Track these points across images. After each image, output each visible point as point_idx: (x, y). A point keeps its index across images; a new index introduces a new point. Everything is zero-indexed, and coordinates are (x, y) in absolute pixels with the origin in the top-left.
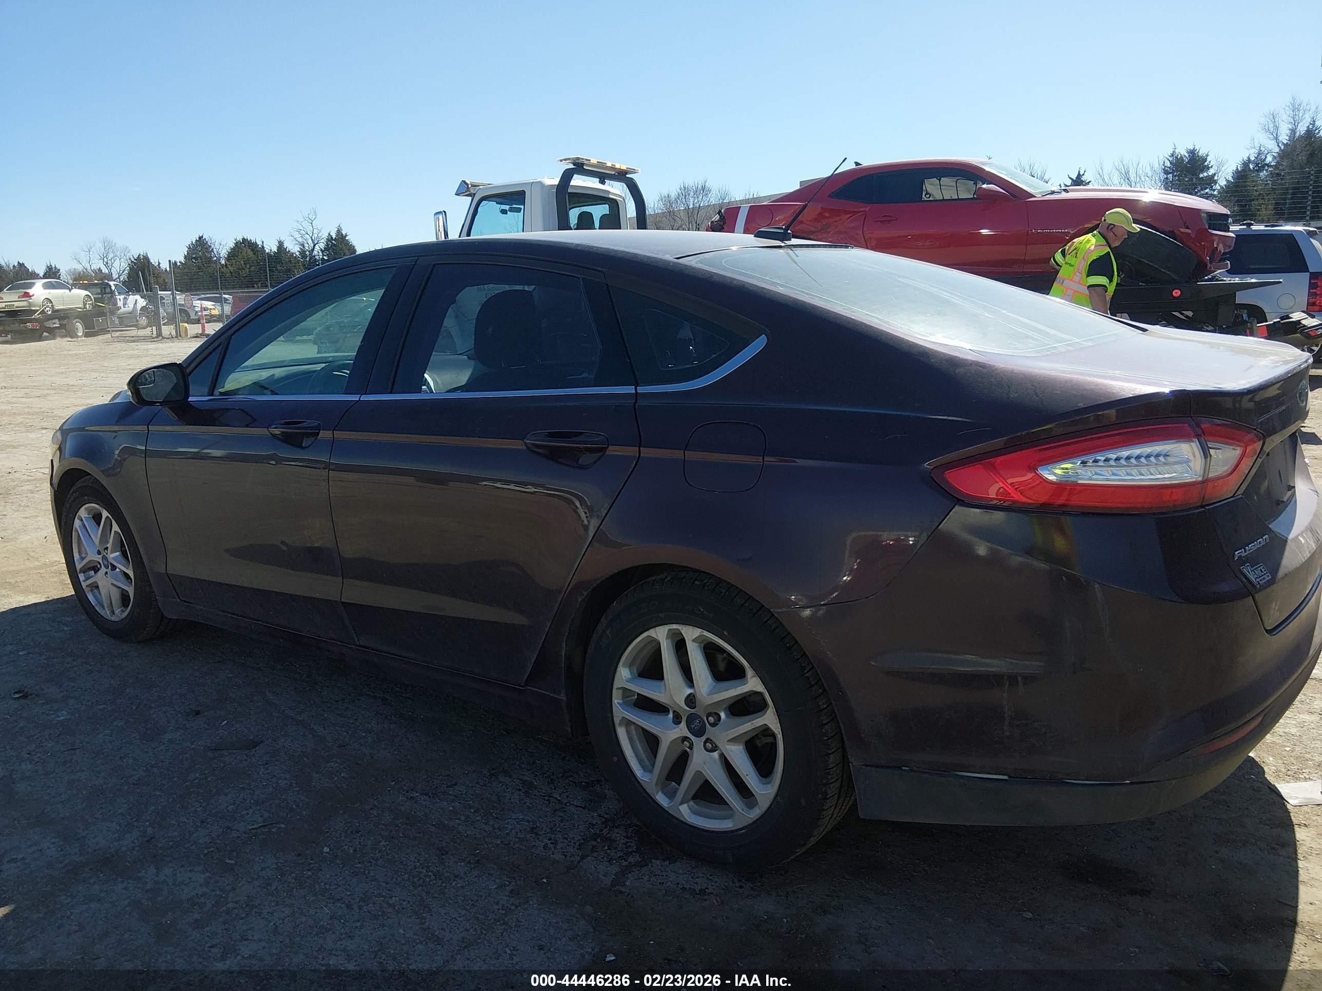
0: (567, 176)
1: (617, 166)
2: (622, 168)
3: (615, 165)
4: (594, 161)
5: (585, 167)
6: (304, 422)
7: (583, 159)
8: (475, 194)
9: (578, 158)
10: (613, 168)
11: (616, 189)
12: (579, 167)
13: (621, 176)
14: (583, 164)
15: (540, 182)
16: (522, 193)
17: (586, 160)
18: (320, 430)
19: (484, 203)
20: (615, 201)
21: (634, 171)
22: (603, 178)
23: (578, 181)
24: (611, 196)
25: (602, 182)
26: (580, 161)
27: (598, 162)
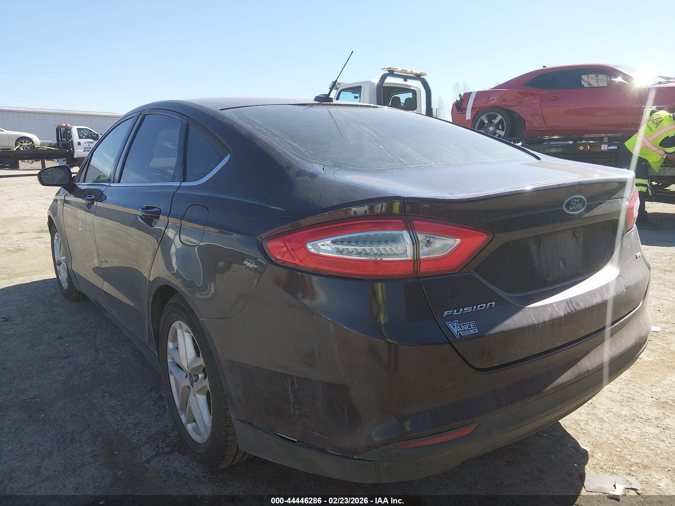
0: (384, 77)
1: (414, 72)
2: (417, 73)
3: (412, 71)
4: (399, 69)
5: (395, 73)
6: (92, 196)
7: (393, 68)
8: (338, 88)
9: (390, 68)
10: (412, 73)
11: (415, 84)
12: (391, 73)
13: (418, 77)
14: (394, 71)
15: (369, 81)
16: (360, 87)
17: (395, 69)
18: (94, 201)
19: (342, 93)
20: (414, 90)
21: (425, 74)
22: (406, 78)
23: (390, 80)
24: (412, 88)
25: (405, 80)
26: (391, 69)
27: (402, 70)
